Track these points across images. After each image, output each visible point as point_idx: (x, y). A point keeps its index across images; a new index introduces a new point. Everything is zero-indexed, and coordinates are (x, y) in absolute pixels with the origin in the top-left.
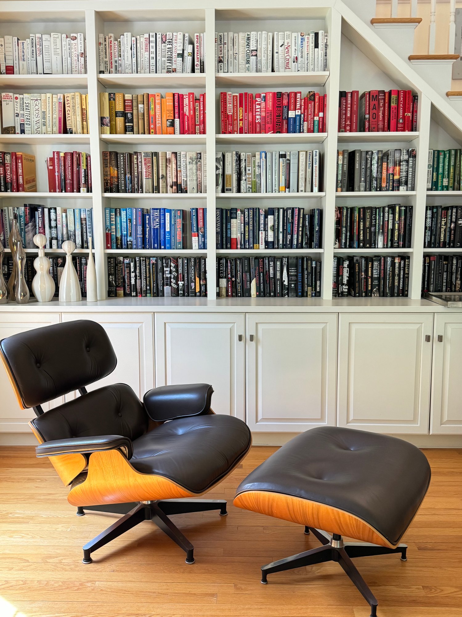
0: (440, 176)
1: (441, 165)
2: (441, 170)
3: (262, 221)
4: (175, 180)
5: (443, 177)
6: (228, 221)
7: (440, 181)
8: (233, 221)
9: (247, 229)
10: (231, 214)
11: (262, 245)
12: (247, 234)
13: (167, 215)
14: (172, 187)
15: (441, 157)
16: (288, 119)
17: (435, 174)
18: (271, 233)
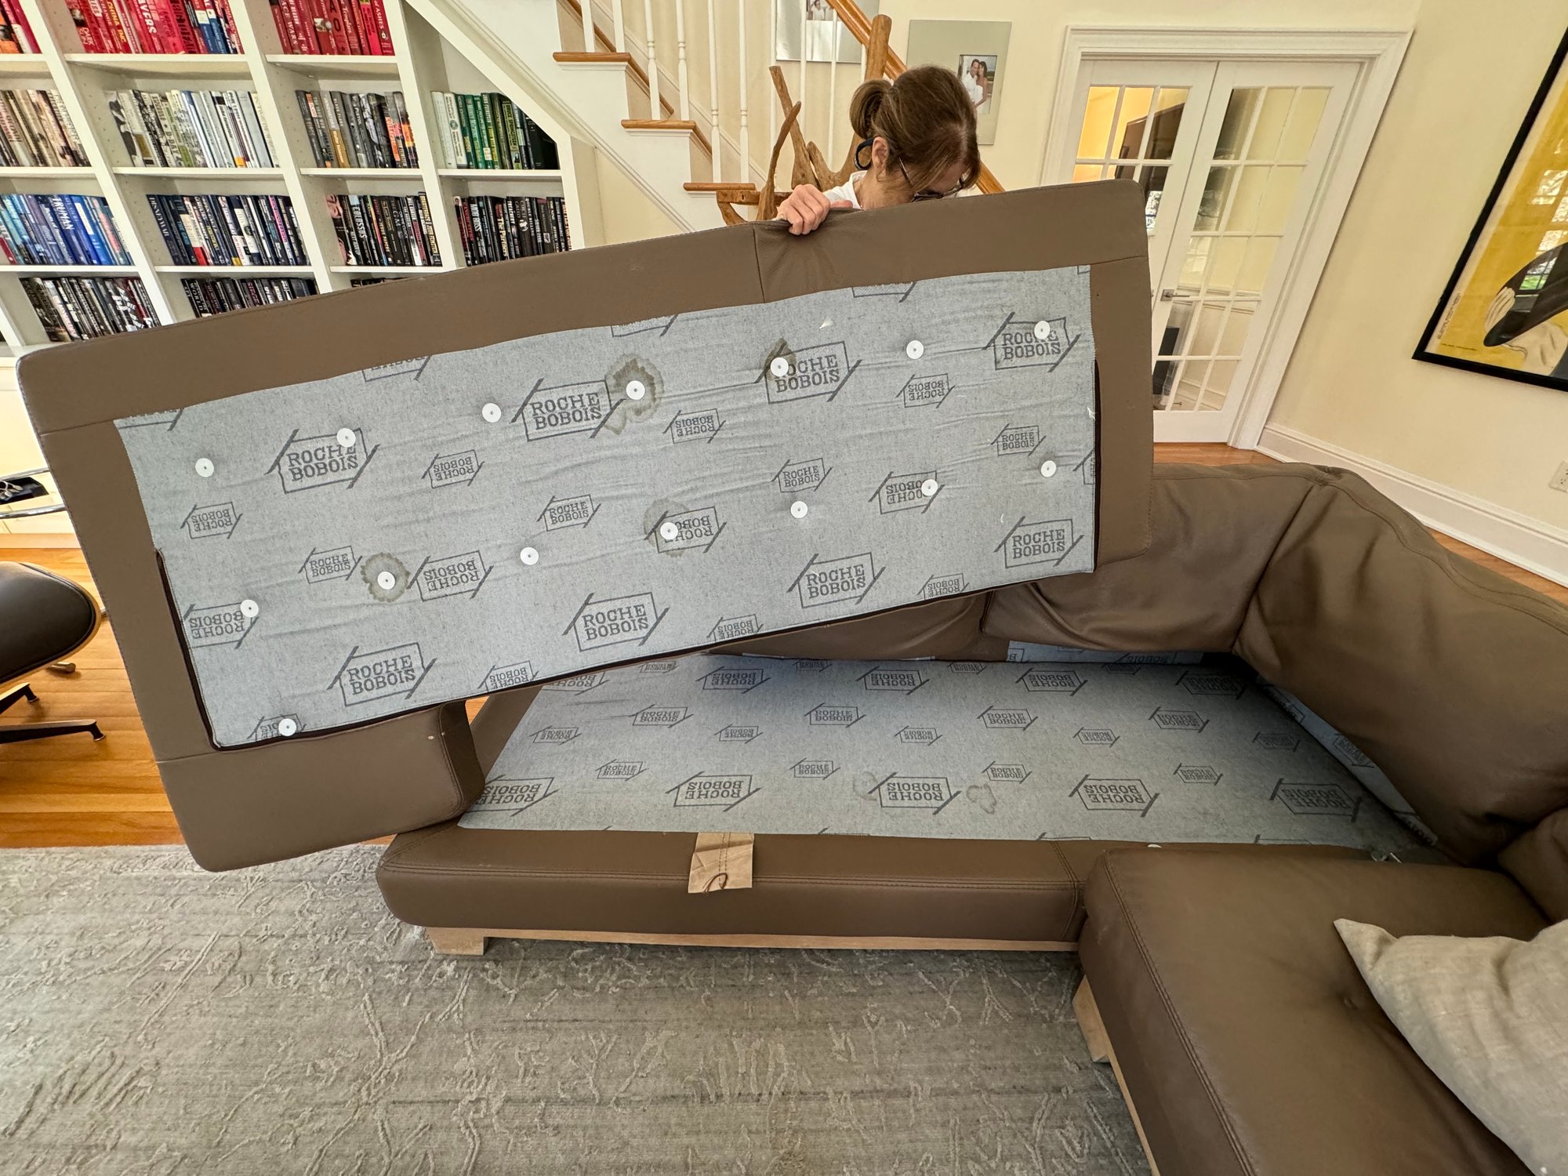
0: (477, 143)
1: (473, 122)
2: (476, 134)
3: (229, 219)
4: (63, 144)
5: (483, 146)
6: (177, 219)
7: (478, 152)
8: (183, 217)
9: (210, 232)
10: (176, 204)
11: (245, 259)
12: (214, 241)
13: (78, 206)
14: (63, 156)
15: (470, 107)
16: (200, 26)
17: (468, 138)
18: (249, 240)
